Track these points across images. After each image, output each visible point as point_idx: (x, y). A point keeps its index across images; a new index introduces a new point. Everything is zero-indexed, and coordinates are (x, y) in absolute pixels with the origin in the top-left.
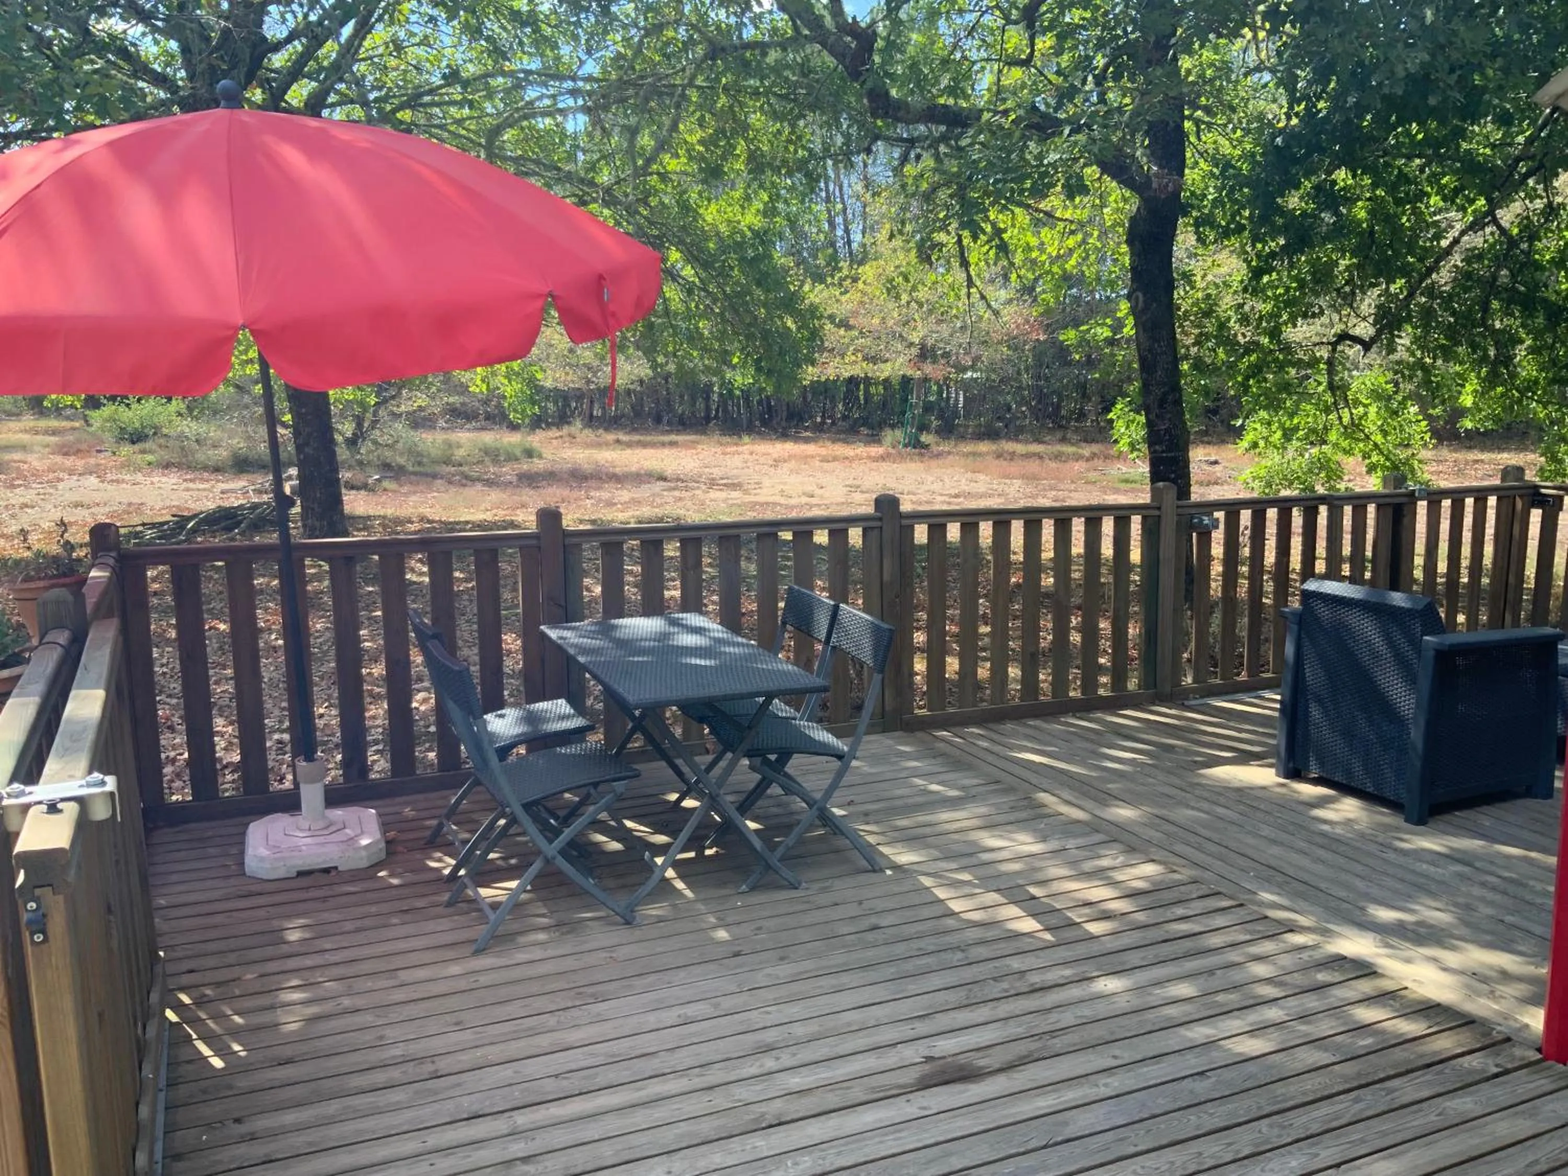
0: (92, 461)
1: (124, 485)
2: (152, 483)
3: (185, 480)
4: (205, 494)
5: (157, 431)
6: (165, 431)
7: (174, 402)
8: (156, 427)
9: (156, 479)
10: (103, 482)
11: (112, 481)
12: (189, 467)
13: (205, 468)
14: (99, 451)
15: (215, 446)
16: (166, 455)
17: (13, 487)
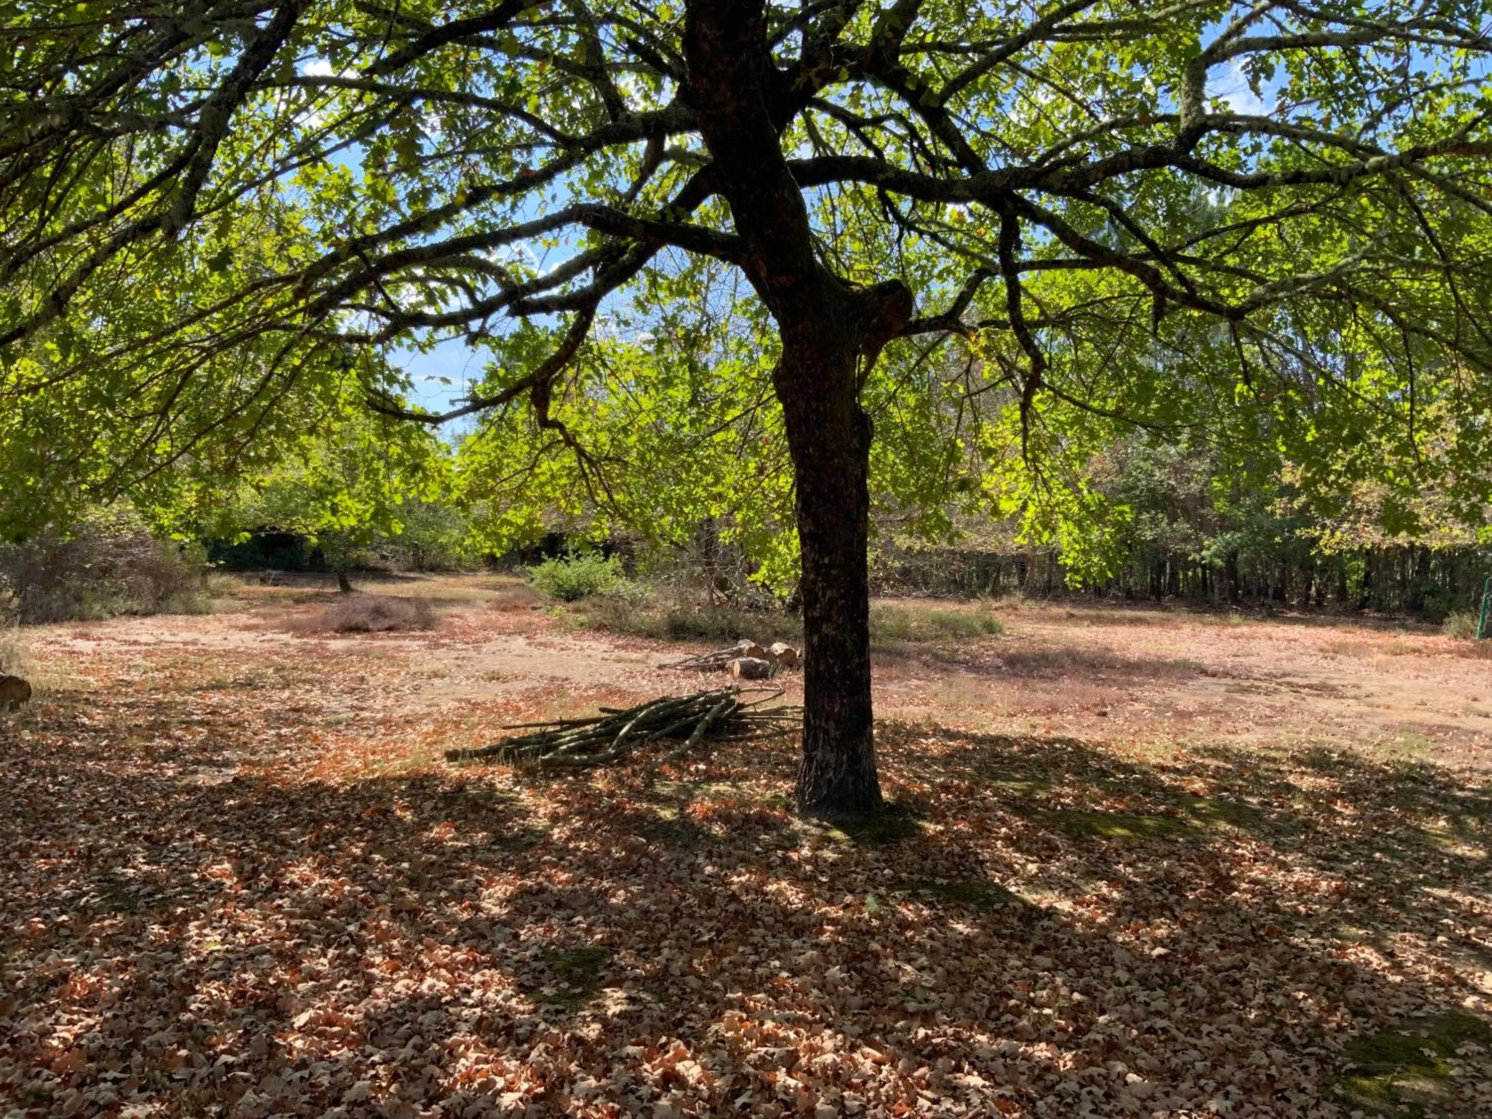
0: (525, 618)
1: (552, 651)
2: (582, 649)
3: (616, 647)
4: (639, 667)
5: (592, 587)
6: (600, 589)
7: (611, 560)
8: (591, 585)
9: (586, 644)
10: (530, 644)
11: (541, 644)
12: (621, 630)
13: (638, 632)
14: (534, 609)
15: (647, 607)
16: (597, 616)
17: (437, 646)
